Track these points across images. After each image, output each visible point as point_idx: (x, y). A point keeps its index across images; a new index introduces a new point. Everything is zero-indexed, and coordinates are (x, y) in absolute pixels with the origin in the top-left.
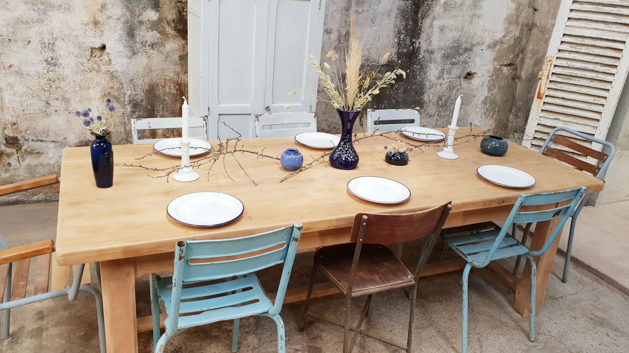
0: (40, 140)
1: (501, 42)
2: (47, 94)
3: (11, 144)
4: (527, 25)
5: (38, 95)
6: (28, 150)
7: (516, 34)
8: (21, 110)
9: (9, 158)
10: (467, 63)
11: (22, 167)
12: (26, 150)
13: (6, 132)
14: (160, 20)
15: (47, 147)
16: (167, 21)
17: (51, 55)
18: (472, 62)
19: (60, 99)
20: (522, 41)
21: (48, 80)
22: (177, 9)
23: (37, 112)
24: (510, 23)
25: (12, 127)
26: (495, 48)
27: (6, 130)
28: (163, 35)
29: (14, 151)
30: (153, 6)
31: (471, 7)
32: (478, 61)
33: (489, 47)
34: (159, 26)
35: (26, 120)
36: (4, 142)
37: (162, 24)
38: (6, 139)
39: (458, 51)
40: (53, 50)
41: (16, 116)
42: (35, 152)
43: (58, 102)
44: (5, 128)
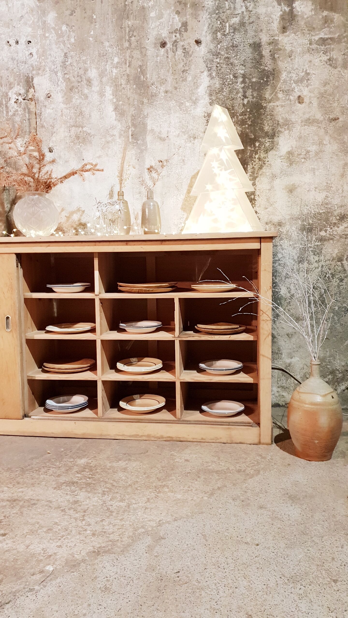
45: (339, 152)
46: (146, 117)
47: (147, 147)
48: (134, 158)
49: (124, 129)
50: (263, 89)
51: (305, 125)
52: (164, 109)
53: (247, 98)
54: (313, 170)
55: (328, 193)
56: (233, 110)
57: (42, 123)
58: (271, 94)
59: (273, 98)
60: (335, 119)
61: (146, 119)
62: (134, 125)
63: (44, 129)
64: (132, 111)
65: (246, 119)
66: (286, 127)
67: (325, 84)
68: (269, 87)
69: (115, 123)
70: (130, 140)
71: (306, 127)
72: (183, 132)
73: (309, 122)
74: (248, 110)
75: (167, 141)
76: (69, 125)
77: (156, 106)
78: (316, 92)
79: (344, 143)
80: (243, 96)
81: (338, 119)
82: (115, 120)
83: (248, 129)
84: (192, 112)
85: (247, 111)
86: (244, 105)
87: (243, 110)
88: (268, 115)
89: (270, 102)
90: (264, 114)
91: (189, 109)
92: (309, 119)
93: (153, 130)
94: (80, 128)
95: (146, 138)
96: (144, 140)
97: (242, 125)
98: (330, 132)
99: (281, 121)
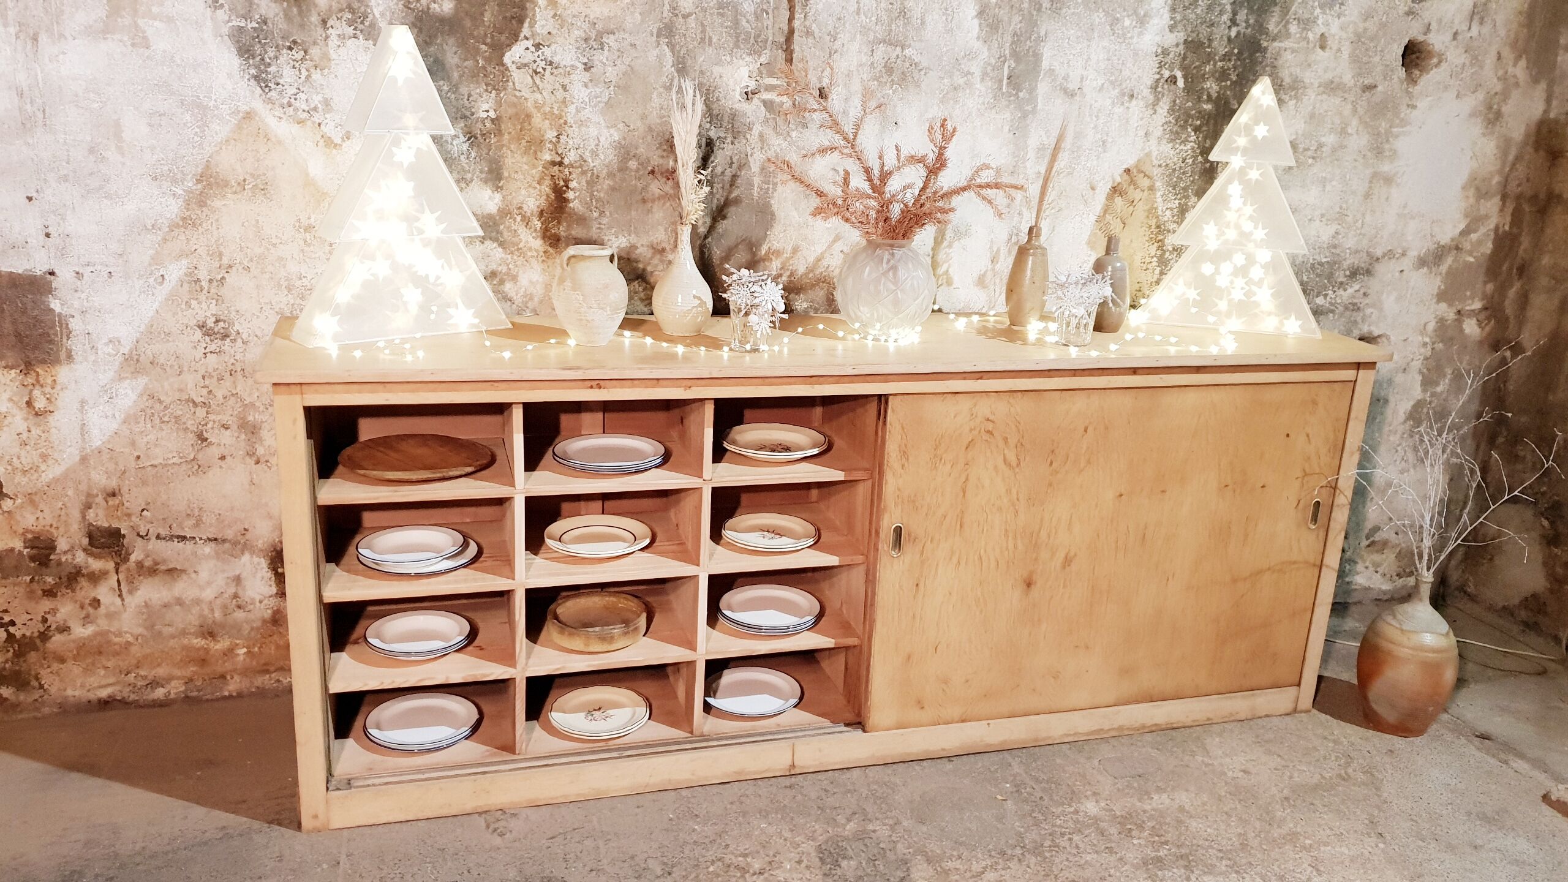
0: (178, 537)
1: (1457, 248)
2: (201, 412)
3: (103, 546)
4: (1534, 198)
5: (176, 417)
6: (147, 564)
7: (1501, 226)
8: (132, 459)
9: (95, 586)
10: (1359, 309)
11: (128, 609)
12: (140, 565)
13: (91, 515)
14: (505, 213)
15: (195, 554)
16: (524, 217)
17: (214, 309)
18: (1373, 306)
19: (234, 427)
20: (1520, 244)
21: (204, 378)
22: (548, 182)
23: (175, 460)
24: (1481, 194)
25: (107, 502)
26: (1439, 266)
27: (91, 511)
28: (512, 253)
29: (110, 565)
30: (484, 176)
31: (1364, 155)
32: (1389, 302)
33: (1422, 262)
34: (502, 227)
35: (144, 483)
36: (86, 541)
37: (508, 222)
38: (90, 536)
39: (1330, 277)
40: (219, 299)
41: (119, 474)
42: (163, 568)
43: (228, 432)
44: (88, 506)
45: (1369, 150)
46: (1041, 40)
47: (1036, 106)
48: (1006, 129)
49: (993, 61)
50: (1266, 10)
51: (1324, 92)
52: (1080, 28)
53: (1238, 25)
54: (1323, 182)
55: (1339, 227)
56: (1209, 47)
57: (807, 23)
58: (1278, 23)
59: (1280, 31)
60: (1371, 87)
61: (1042, 44)
62: (1015, 55)
63: (811, 40)
64: (1016, 23)
65: (1229, 69)
66: (1293, 93)
67: (1367, 16)
68: (1277, 9)
69: (977, 45)
70: (1004, 90)
71: (1325, 96)
72: (1112, 83)
73: (1331, 87)
74: (1236, 51)
75: (1077, 98)
76: (871, 38)
77: (1065, 18)
78: (1351, 29)
79: (1378, 134)
80: (1231, 20)
81: (1375, 86)
82: (978, 38)
83: (1231, 90)
84: (1135, 40)
85: (1233, 53)
86: (1229, 39)
87: (1226, 50)
88: (1267, 66)
89: (1274, 40)
90: (1261, 63)
91: (1129, 35)
92: (1332, 82)
93: (1053, 70)
94: (899, 49)
95: (1036, 86)
96: (1032, 90)
97: (1222, 81)
98: (1361, 111)
99: (1287, 80)
